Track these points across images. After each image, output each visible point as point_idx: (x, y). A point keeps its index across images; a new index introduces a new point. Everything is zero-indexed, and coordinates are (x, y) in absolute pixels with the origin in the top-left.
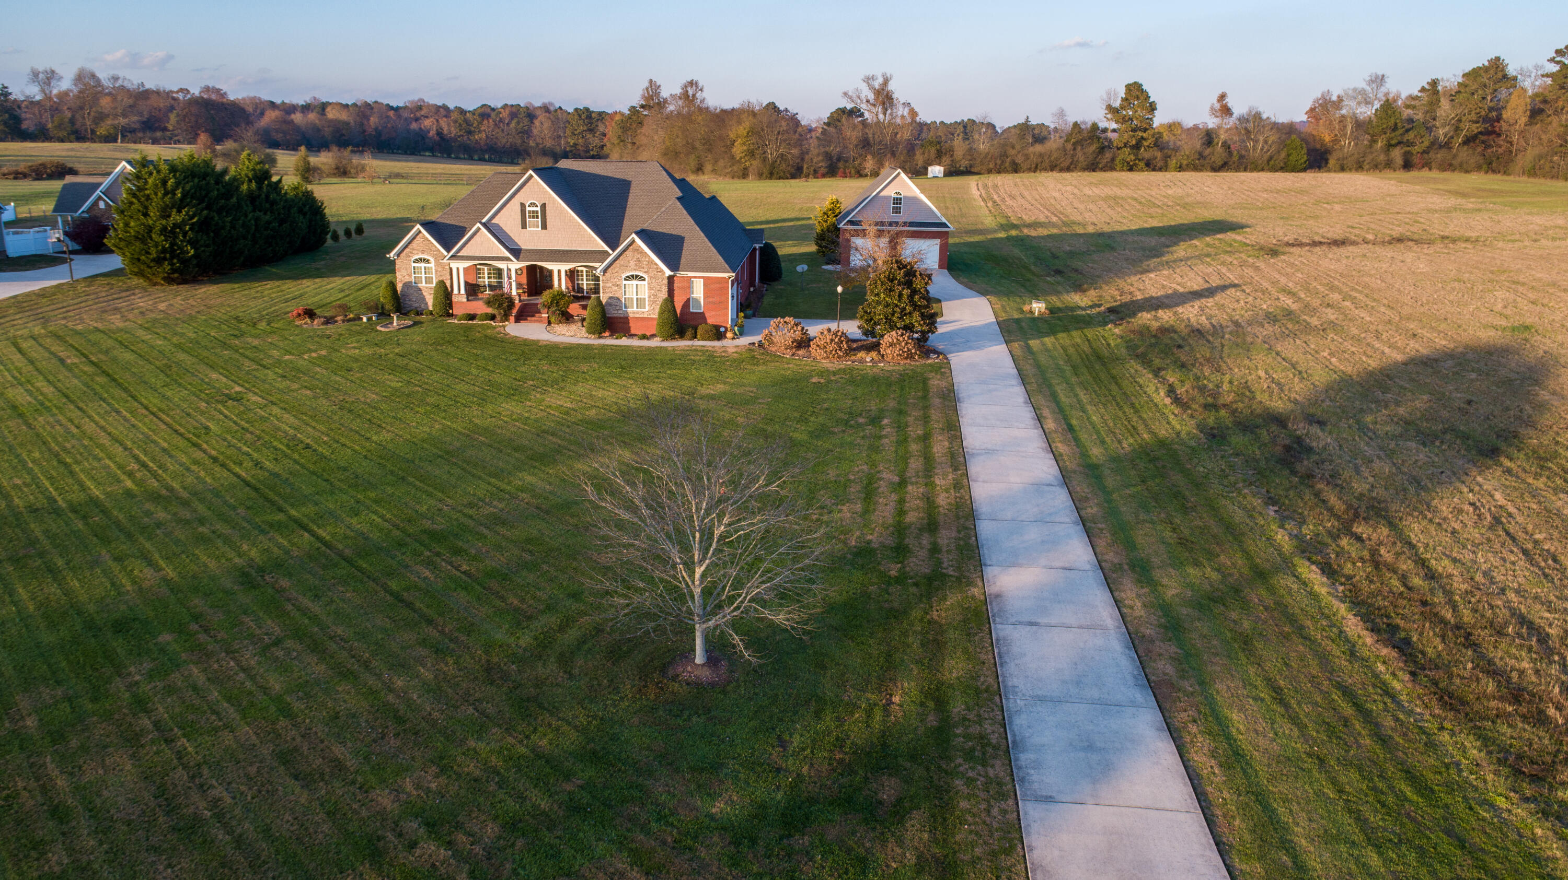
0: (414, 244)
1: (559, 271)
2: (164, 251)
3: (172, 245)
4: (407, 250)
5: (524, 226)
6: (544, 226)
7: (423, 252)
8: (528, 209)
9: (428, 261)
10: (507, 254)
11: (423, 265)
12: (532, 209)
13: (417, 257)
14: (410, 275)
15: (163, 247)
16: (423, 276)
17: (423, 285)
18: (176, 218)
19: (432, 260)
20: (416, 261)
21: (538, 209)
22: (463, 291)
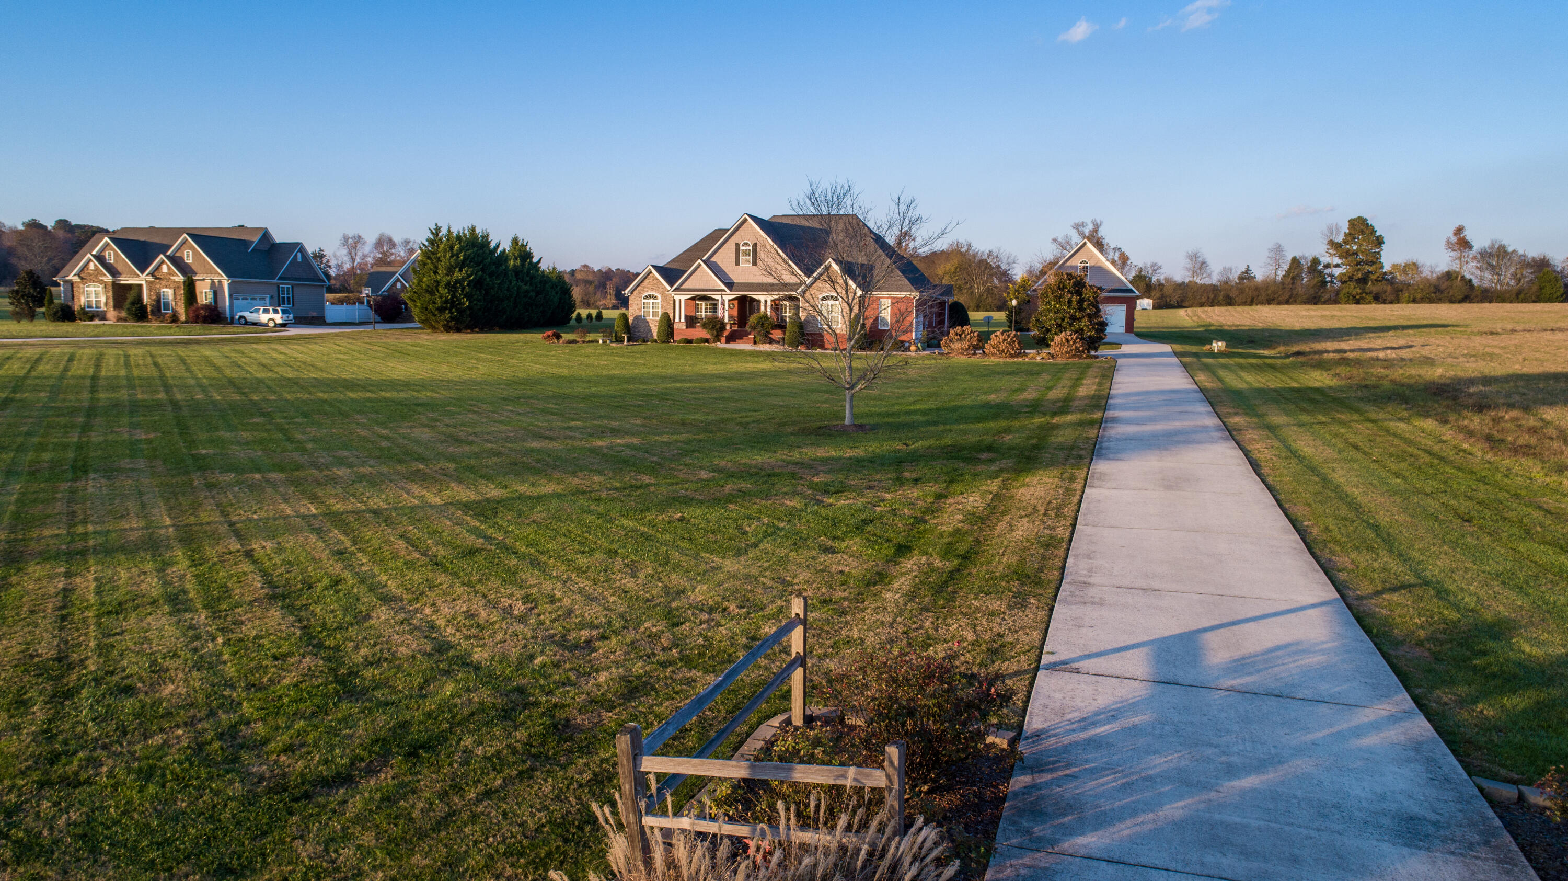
0: (645, 283)
1: (766, 301)
2: (446, 302)
3: (453, 297)
4: (639, 288)
5: (738, 263)
6: (754, 263)
7: (652, 289)
8: (742, 248)
9: (655, 298)
10: (723, 287)
11: (651, 301)
12: (744, 248)
13: (647, 294)
14: (640, 310)
15: (446, 298)
16: (651, 310)
17: (650, 318)
18: (458, 275)
19: (659, 296)
20: (646, 297)
21: (750, 248)
22: (683, 320)
